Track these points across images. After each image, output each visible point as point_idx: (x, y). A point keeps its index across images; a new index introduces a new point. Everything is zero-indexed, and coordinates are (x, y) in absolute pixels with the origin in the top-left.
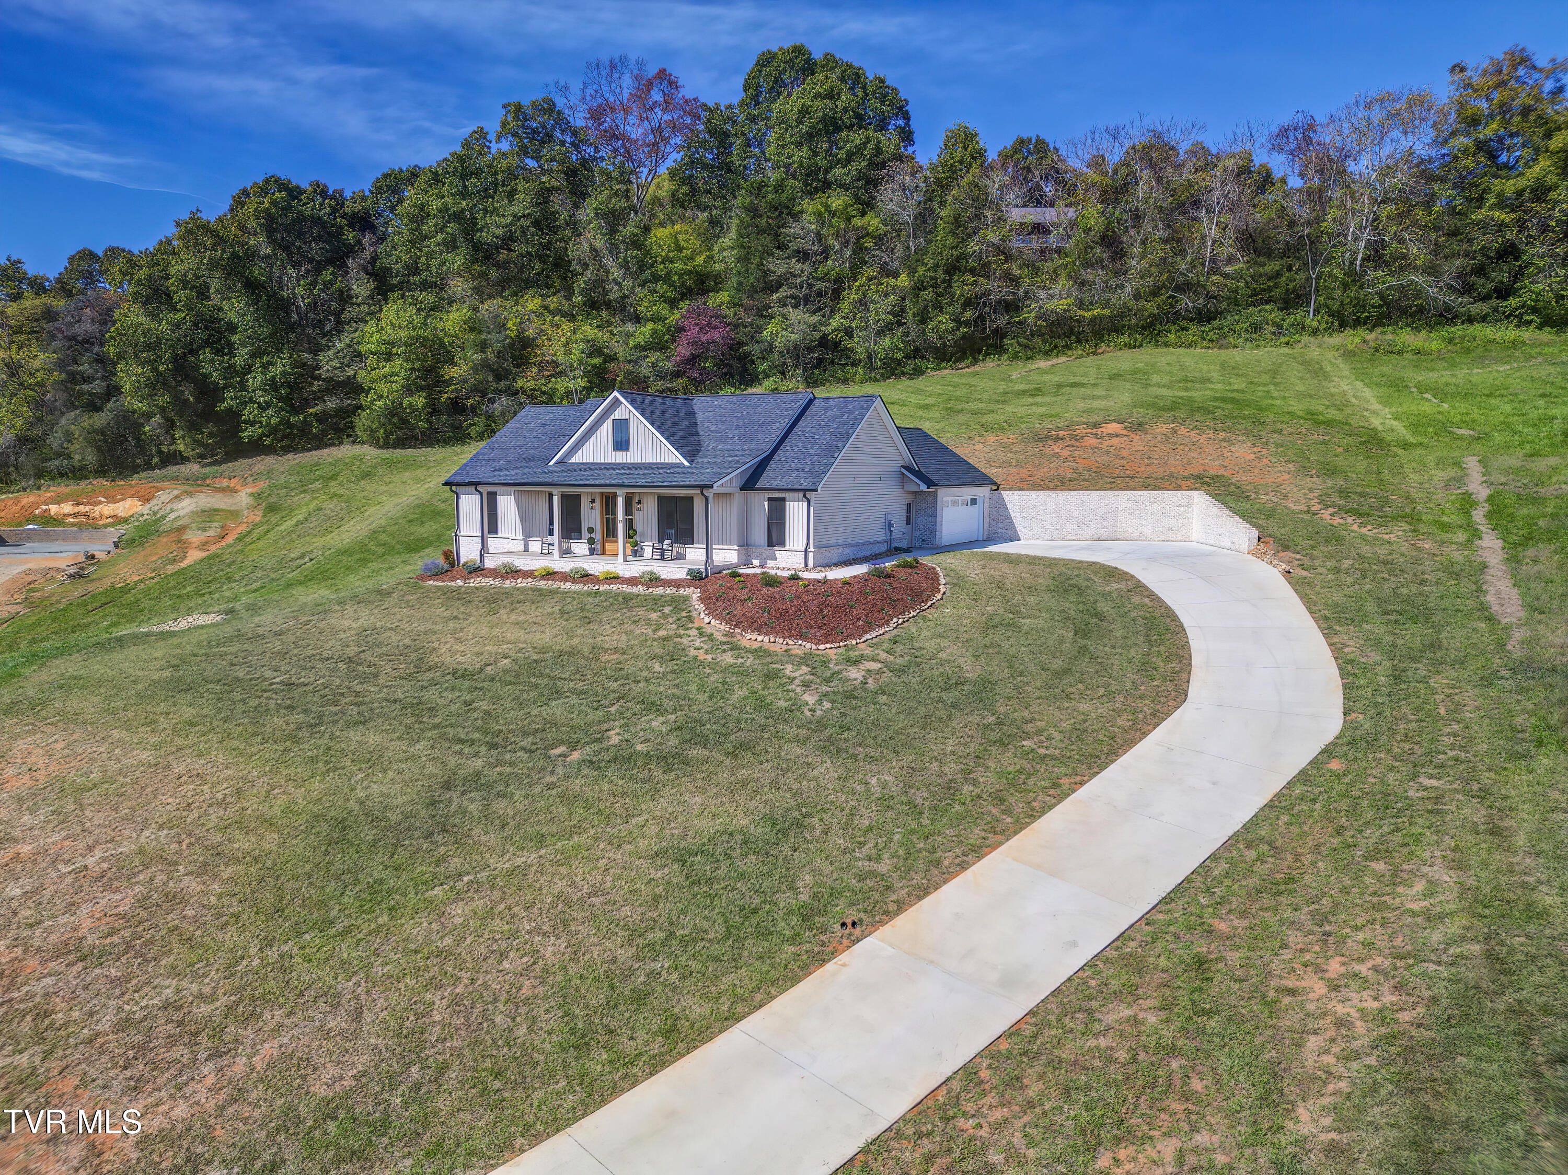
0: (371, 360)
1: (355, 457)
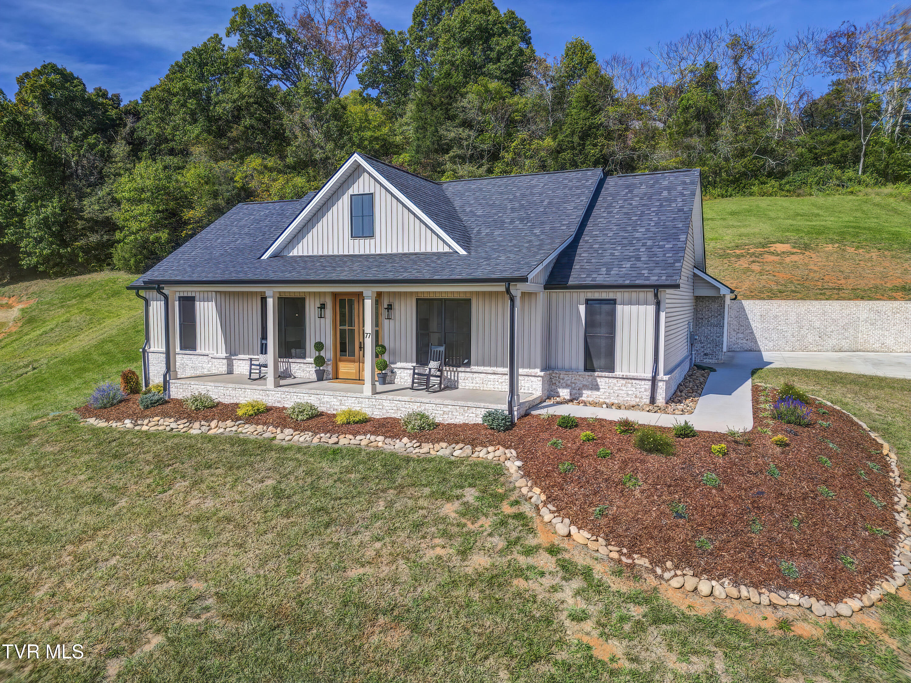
0: (125, 205)
1: (110, 280)
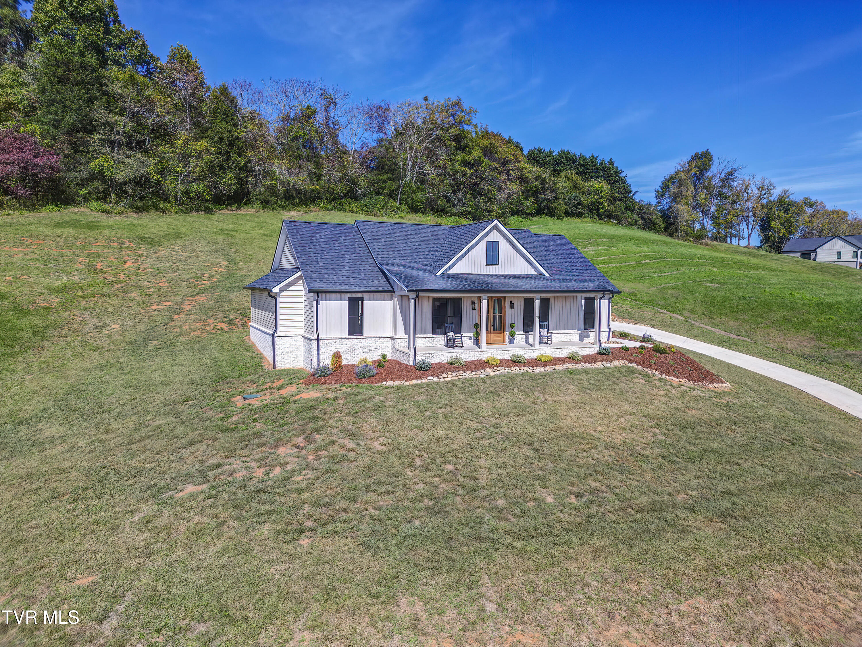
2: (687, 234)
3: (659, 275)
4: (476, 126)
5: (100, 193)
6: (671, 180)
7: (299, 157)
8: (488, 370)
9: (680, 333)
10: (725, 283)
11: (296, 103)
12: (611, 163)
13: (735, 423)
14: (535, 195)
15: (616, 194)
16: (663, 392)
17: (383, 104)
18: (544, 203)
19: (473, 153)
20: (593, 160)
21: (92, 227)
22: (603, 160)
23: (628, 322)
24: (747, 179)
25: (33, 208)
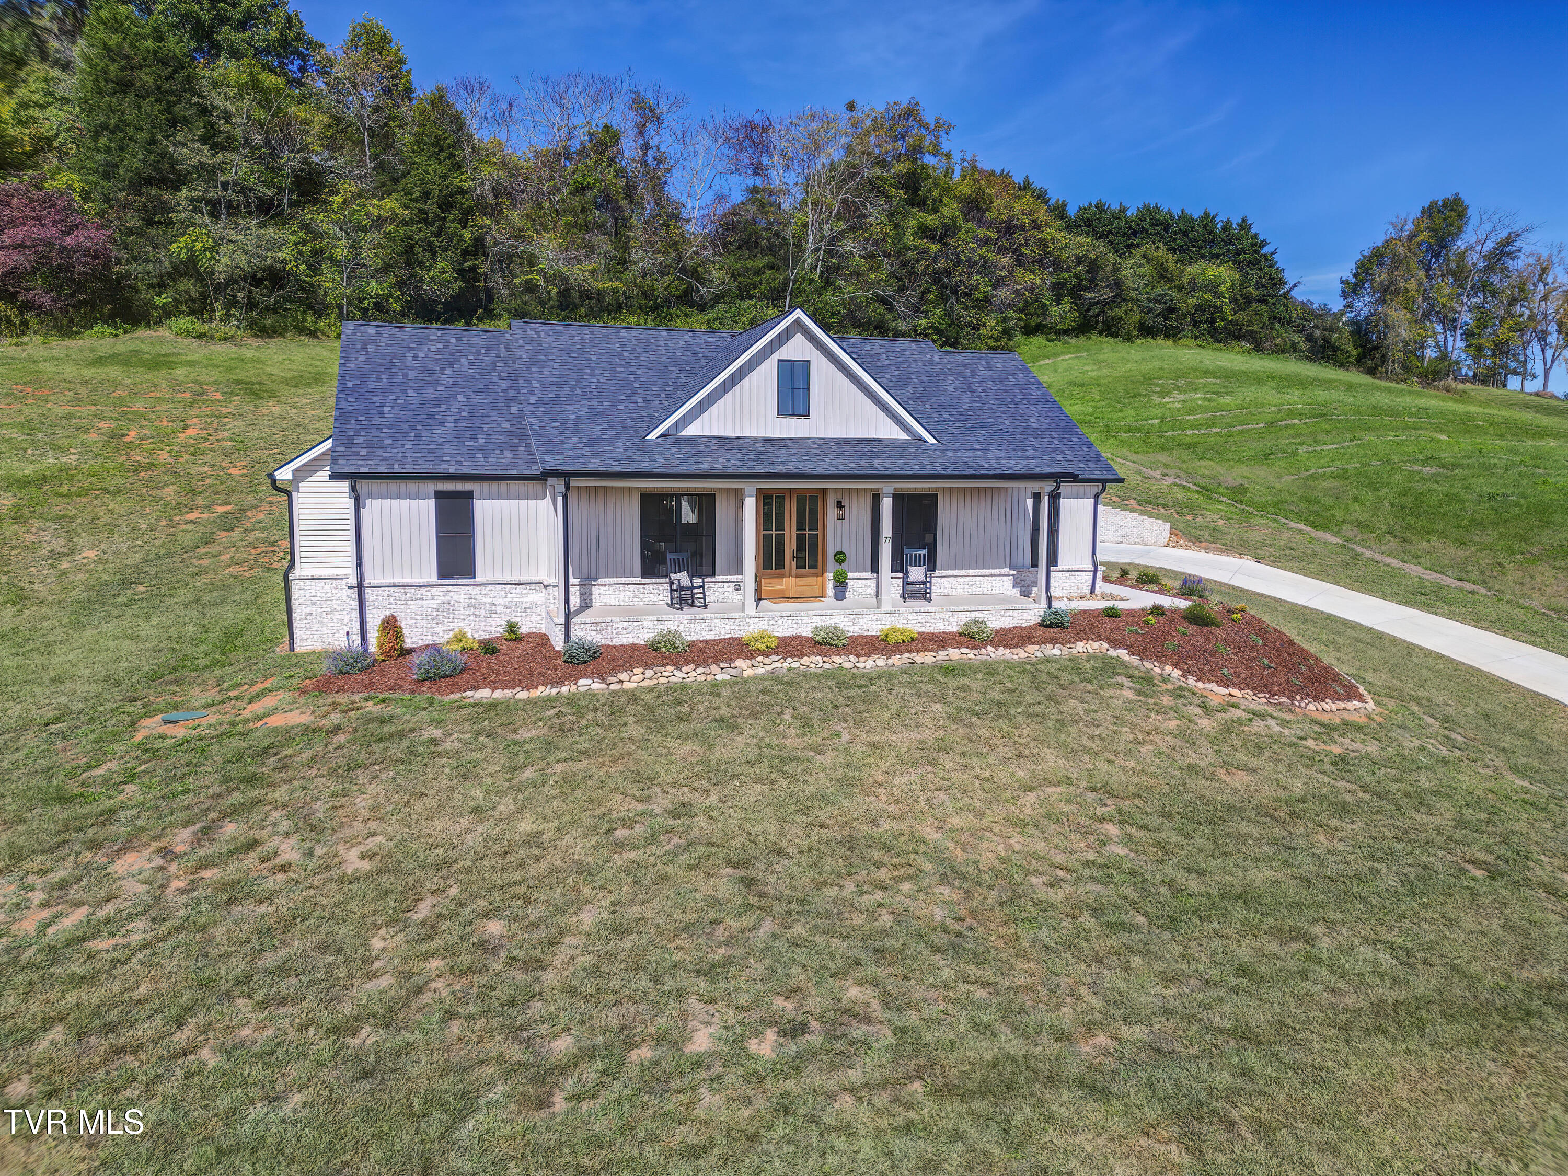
2: (1406, 368)
3: (1310, 449)
4: (948, 156)
5: (194, 301)
6: (1377, 256)
7: (587, 227)
8: (740, 663)
9: (1322, 575)
10: (1455, 466)
11: (579, 120)
12: (1244, 226)
13: (1343, 810)
14: (1075, 293)
15: (1252, 290)
16: (1172, 724)
17: (758, 118)
18: (1095, 310)
19: (942, 209)
20: (1208, 221)
21: (158, 363)
22: (1228, 222)
23: (1206, 550)
24: (1545, 254)
25: (67, 330)
